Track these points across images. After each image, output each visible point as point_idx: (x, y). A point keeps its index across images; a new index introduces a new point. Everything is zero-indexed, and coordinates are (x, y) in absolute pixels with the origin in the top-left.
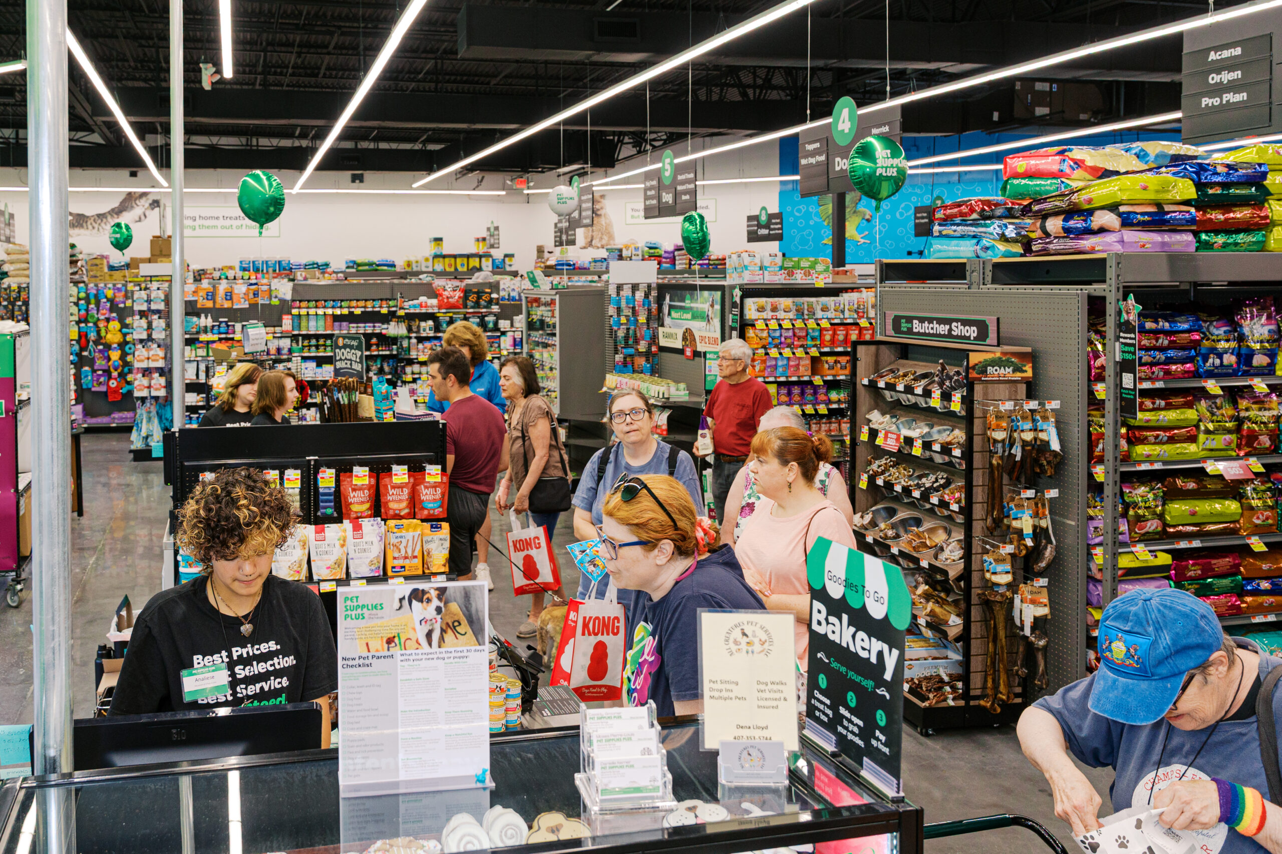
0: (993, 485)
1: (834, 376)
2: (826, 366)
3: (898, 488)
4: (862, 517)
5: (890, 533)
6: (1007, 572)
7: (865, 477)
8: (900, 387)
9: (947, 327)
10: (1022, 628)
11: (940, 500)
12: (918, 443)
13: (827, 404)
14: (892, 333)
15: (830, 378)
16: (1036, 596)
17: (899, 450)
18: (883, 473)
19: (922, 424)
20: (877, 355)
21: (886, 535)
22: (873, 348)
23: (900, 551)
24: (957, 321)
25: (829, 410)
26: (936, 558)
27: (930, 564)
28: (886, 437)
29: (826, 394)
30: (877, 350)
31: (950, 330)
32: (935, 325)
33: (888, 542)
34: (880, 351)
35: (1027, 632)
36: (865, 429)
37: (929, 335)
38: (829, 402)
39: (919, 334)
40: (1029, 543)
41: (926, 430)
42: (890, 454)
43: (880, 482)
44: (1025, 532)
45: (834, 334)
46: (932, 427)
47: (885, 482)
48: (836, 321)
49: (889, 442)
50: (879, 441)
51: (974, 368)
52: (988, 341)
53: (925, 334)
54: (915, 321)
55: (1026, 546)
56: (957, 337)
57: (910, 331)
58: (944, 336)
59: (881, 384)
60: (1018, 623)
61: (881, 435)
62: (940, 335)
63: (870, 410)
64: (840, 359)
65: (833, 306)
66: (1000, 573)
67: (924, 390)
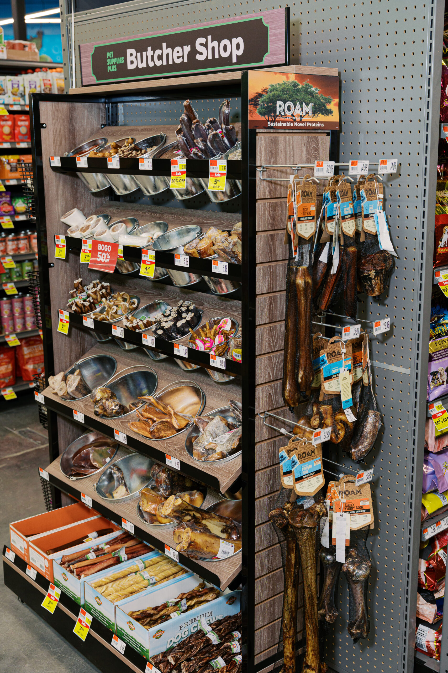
0: (296, 324)
1: (18, 180)
2: (8, 167)
3: (118, 332)
4: (65, 379)
5: (112, 406)
6: (317, 472)
7: (65, 316)
8: (114, 163)
9: (187, 49)
10: (332, 550)
11: (190, 351)
12: (150, 256)
13: (12, 216)
14: (93, 79)
15: (13, 182)
16: (352, 499)
17: (116, 271)
18: (92, 307)
19: (150, 224)
20: (71, 119)
21: (104, 409)
22: (64, 106)
23: (129, 438)
24: (203, 33)
25: (15, 223)
26: (190, 448)
27: (182, 463)
28: (94, 251)
29: (10, 204)
30: (71, 111)
31: (194, 52)
32: (166, 50)
33: (109, 422)
34: (77, 114)
35: (341, 556)
36: (62, 240)
37: (156, 69)
38: (15, 213)
39: (137, 71)
40: (351, 418)
41: (157, 233)
42: (104, 276)
43: (89, 323)
44: (343, 399)
45: (14, 126)
46: (165, 228)
47: (96, 321)
48: (16, 108)
49: (100, 257)
50: (83, 258)
51: (255, 102)
52: (267, 59)
53: (147, 70)
54: (129, 51)
55: (345, 423)
56: (207, 63)
57: (122, 69)
58: (182, 66)
59: (82, 163)
60: (325, 542)
61: (87, 247)
62: (175, 67)
63: (66, 210)
64: (23, 158)
65: (9, 89)
66: (308, 476)
67: (156, 162)
